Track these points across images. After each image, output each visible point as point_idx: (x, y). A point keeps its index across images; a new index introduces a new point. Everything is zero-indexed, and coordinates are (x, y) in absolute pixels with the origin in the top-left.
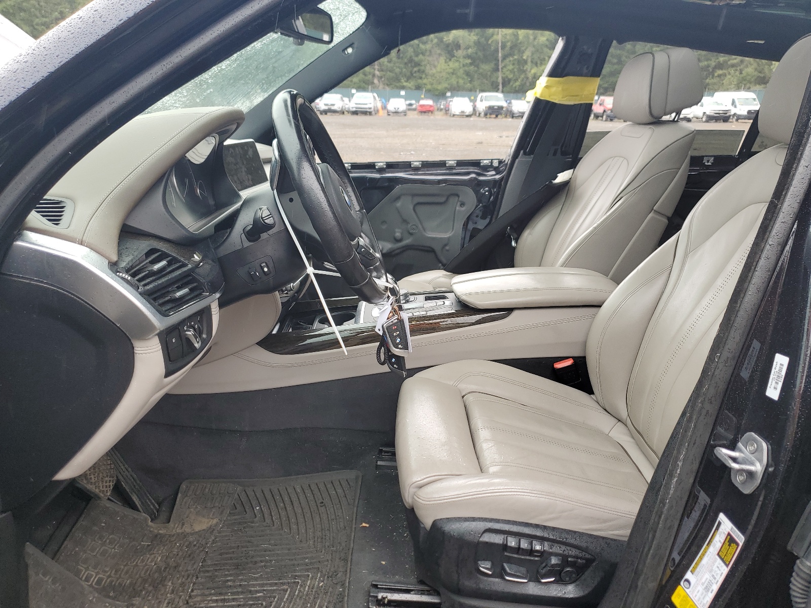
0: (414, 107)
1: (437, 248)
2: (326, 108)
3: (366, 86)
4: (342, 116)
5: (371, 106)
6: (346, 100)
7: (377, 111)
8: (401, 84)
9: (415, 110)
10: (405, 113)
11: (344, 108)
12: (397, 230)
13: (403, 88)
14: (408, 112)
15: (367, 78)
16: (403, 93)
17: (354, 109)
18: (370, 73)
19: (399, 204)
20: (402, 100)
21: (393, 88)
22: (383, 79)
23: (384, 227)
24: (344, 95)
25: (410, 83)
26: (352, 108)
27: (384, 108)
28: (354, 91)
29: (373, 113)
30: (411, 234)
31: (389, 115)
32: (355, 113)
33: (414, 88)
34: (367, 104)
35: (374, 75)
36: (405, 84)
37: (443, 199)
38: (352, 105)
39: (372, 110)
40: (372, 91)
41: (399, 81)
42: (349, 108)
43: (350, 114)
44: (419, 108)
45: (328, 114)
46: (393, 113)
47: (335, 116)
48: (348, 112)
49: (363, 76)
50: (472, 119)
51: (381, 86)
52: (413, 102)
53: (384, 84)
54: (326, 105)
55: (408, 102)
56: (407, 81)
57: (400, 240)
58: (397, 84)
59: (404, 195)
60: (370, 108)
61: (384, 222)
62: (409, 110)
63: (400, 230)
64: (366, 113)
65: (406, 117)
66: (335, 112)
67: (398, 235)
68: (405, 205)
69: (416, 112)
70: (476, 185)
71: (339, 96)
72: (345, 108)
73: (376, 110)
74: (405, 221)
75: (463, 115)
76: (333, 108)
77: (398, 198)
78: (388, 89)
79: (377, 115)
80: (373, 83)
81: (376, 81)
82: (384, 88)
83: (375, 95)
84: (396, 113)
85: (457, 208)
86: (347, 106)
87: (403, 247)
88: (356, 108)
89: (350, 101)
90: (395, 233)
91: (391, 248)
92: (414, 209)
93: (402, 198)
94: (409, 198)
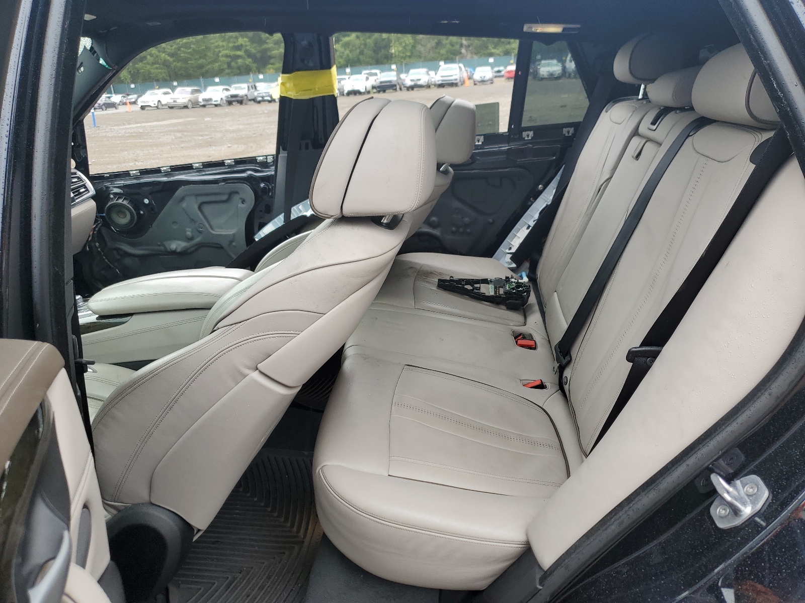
0: (503, 73)
1: (225, 244)
2: (412, 83)
3: (454, 57)
4: (428, 90)
5: (457, 77)
6: (432, 73)
7: (463, 83)
8: (489, 51)
9: (502, 76)
10: (491, 81)
11: (430, 82)
12: (187, 229)
13: (491, 55)
14: (495, 80)
15: (454, 48)
16: (491, 60)
17: (440, 82)
18: (457, 43)
19: (184, 205)
20: (489, 68)
21: (481, 56)
22: (470, 48)
23: (175, 227)
24: (430, 69)
25: (498, 49)
26: (438, 81)
27: (470, 78)
28: (442, 63)
29: (459, 84)
30: (200, 232)
31: (475, 84)
32: (441, 86)
33: (502, 54)
34: (452, 76)
35: (461, 45)
36: (493, 51)
37: (225, 198)
38: (436, 77)
39: (458, 81)
40: (459, 62)
41: (487, 48)
42: (435, 81)
43: (436, 88)
44: (507, 75)
45: (415, 89)
46: (480, 82)
47: (421, 91)
48: (435, 85)
49: (450, 47)
50: (561, 81)
51: (469, 55)
52: (501, 68)
53: (472, 53)
54: (411, 80)
55: (496, 69)
56: (494, 48)
57: (191, 239)
58: (486, 52)
59: (189, 195)
60: (456, 80)
61: (174, 222)
62: (496, 77)
63: (190, 230)
64: (453, 85)
65: (492, 85)
66: (421, 86)
67: (189, 234)
68: (191, 204)
69: (503, 79)
70: (251, 181)
71: (424, 70)
72: (432, 81)
73: (462, 81)
74: (193, 220)
75: (552, 77)
76: (419, 83)
77: (182, 199)
78: (476, 57)
79: (463, 85)
80: (461, 53)
81: (463, 51)
82: (472, 57)
83: (461, 65)
84: (483, 81)
85: (239, 205)
86: (433, 80)
87: (196, 245)
88: (442, 81)
89: (436, 74)
90: (186, 231)
91: (185, 246)
92: (200, 208)
93: (187, 199)
94: (193, 198)
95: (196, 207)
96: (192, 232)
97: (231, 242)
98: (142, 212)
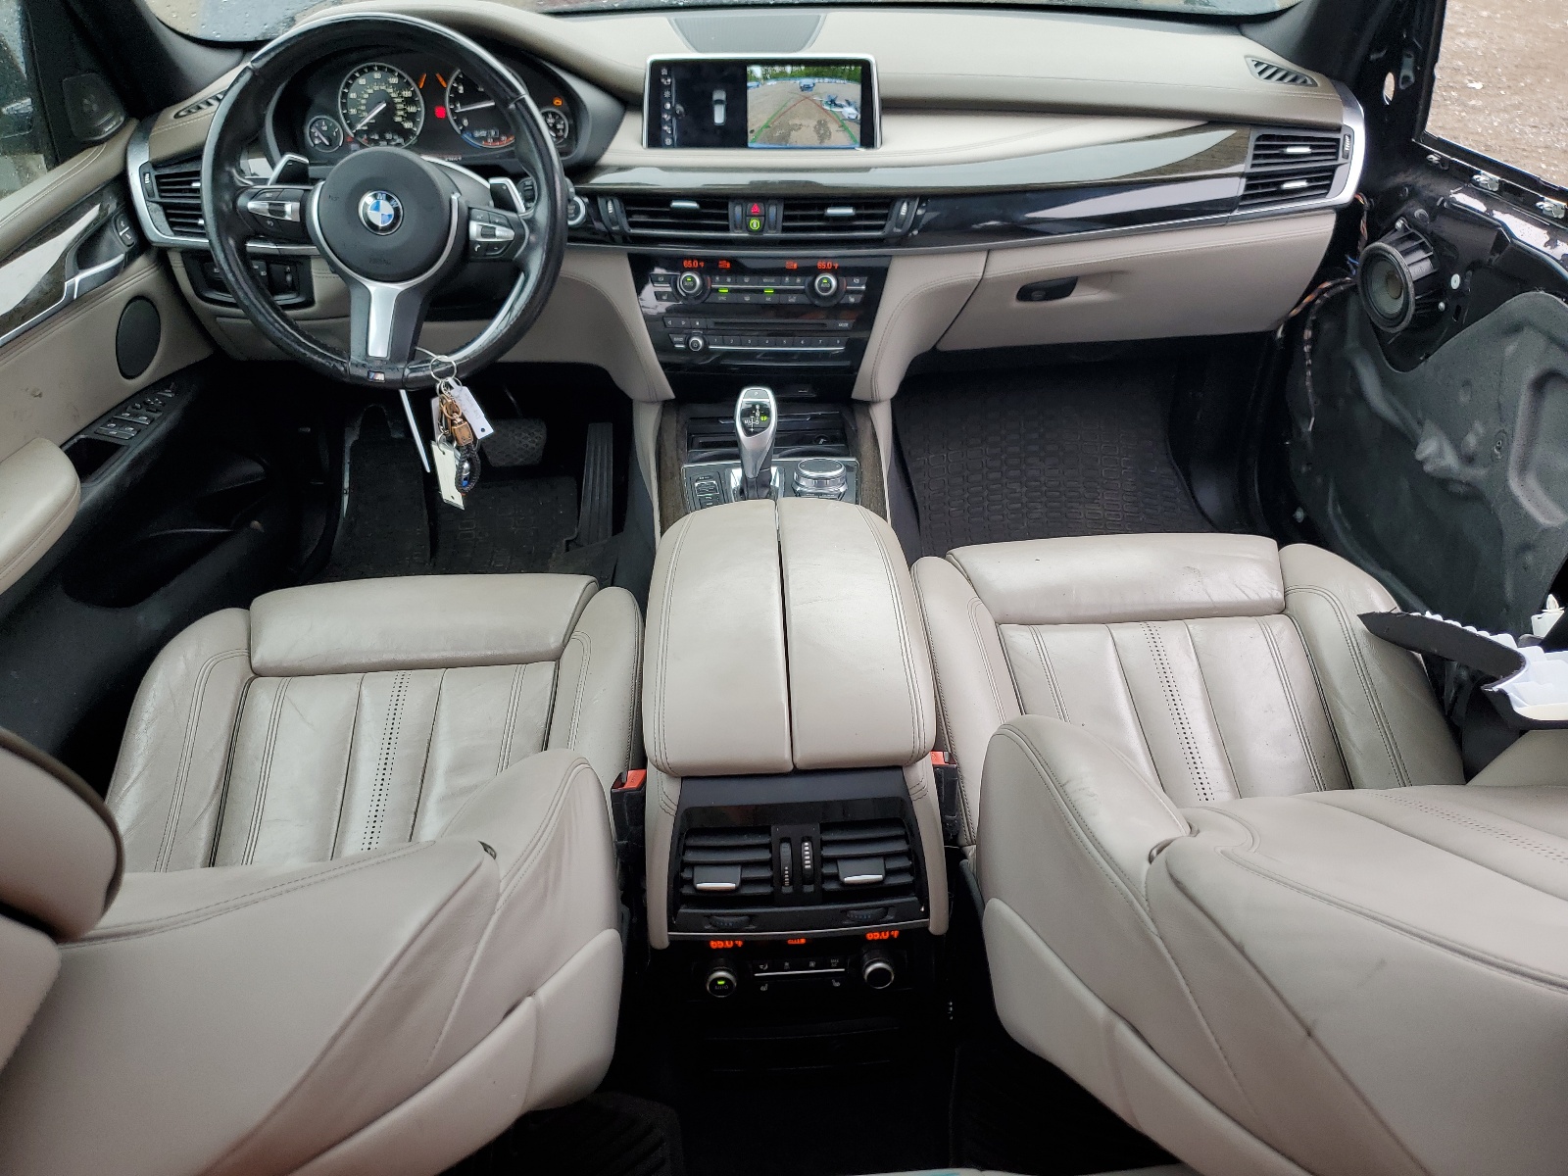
12: (1476, 425)
19: (1510, 348)
23: (1462, 397)
57: (1468, 458)
61: (1468, 384)
63: (1480, 431)
67: (1474, 439)
68: (1525, 358)
74: (1500, 408)
77: (1515, 328)
87: (1469, 484)
90: (1471, 427)
91: (1449, 469)
92: (1540, 385)
93: (1528, 334)
94: (1541, 342)
95: (1531, 373)
96: (1480, 443)
97: (1526, 547)
98: (1442, 305)
